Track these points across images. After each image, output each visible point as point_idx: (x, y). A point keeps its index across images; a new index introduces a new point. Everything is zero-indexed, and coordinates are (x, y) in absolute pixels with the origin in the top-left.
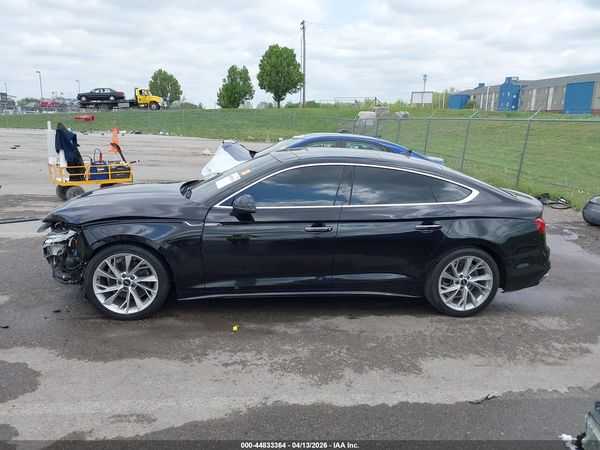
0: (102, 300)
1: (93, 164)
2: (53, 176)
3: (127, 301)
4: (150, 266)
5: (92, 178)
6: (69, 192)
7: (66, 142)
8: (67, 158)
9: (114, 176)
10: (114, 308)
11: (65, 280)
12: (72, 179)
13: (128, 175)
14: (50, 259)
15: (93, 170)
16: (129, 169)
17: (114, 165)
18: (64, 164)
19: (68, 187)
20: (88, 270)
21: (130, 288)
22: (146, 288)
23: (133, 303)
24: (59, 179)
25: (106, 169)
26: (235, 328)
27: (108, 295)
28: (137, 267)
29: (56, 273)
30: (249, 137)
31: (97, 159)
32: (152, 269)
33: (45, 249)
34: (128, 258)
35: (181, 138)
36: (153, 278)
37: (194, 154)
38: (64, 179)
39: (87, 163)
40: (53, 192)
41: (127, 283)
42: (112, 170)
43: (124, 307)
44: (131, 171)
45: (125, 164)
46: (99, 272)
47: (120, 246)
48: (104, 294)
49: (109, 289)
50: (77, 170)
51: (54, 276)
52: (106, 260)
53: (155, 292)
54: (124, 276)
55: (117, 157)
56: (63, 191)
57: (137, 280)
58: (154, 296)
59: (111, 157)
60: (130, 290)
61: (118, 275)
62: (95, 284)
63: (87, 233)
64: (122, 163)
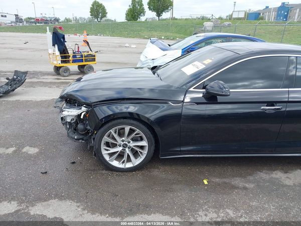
0: (107, 158)
1: (74, 53)
2: (51, 60)
3: (125, 158)
4: (142, 134)
5: (74, 61)
6: (61, 69)
7: (58, 40)
8: (59, 50)
9: (86, 61)
10: (115, 164)
11: (76, 140)
12: (62, 62)
13: (94, 60)
14: (65, 123)
15: (74, 56)
16: (94, 56)
17: (86, 54)
18: (57, 53)
19: (60, 67)
20: (97, 137)
21: (127, 149)
22: (138, 150)
23: (129, 160)
24: (55, 62)
25: (82, 56)
26: (206, 182)
27: (111, 155)
28: (133, 135)
29: (70, 134)
30: (146, 37)
31: (77, 50)
32: (144, 137)
33: (62, 118)
34: (127, 129)
35: (109, 37)
36: (144, 143)
37: (120, 47)
38: (58, 62)
39: (71, 53)
40: (52, 70)
41: (125, 146)
42: (85, 57)
43: (123, 162)
44: (96, 57)
45: (92, 53)
46: (106, 139)
47: (122, 120)
48: (109, 154)
49: (112, 150)
50: (65, 57)
51: (68, 136)
52: (111, 130)
53: (145, 152)
54: (123, 141)
55: (87, 49)
56: (57, 69)
57: (132, 144)
58: (145, 156)
59: (84, 49)
60: (127, 151)
61: (119, 140)
62: (103, 147)
63: (97, 110)
64: (90, 53)
